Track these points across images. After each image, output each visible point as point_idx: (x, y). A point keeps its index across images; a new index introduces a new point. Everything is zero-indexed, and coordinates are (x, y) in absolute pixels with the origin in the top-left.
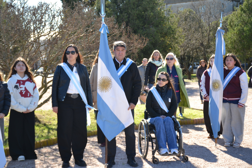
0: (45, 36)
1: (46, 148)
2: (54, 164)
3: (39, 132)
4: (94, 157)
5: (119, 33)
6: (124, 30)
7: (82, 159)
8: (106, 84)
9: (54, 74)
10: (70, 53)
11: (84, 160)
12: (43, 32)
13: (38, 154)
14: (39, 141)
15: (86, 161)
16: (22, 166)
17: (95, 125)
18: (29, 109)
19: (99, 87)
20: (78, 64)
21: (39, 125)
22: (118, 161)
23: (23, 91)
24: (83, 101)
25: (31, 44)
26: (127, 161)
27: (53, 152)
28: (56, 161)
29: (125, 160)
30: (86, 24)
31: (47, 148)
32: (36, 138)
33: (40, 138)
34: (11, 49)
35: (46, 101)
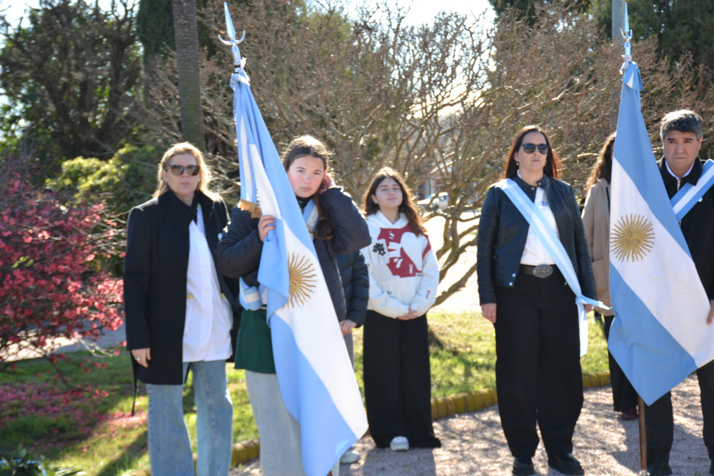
0: (452, 105)
1: (463, 419)
2: (489, 465)
3: (440, 372)
4: (604, 449)
5: (673, 87)
6: (687, 76)
7: (570, 454)
8: (635, 236)
9: (482, 211)
10: (534, 148)
11: (575, 457)
12: (447, 94)
13: (444, 433)
14: (442, 398)
15: (580, 460)
16: (402, 464)
17: (599, 357)
18: (414, 307)
19: (615, 247)
20: (548, 181)
21: (440, 352)
22: (679, 465)
23: (395, 260)
24: (568, 285)
25: (417, 128)
26: (709, 467)
27: (483, 430)
28: (494, 457)
29: (702, 464)
30: (569, 64)
31: (467, 417)
32: (434, 390)
33: (446, 389)
34: (362, 146)
35: (457, 287)
